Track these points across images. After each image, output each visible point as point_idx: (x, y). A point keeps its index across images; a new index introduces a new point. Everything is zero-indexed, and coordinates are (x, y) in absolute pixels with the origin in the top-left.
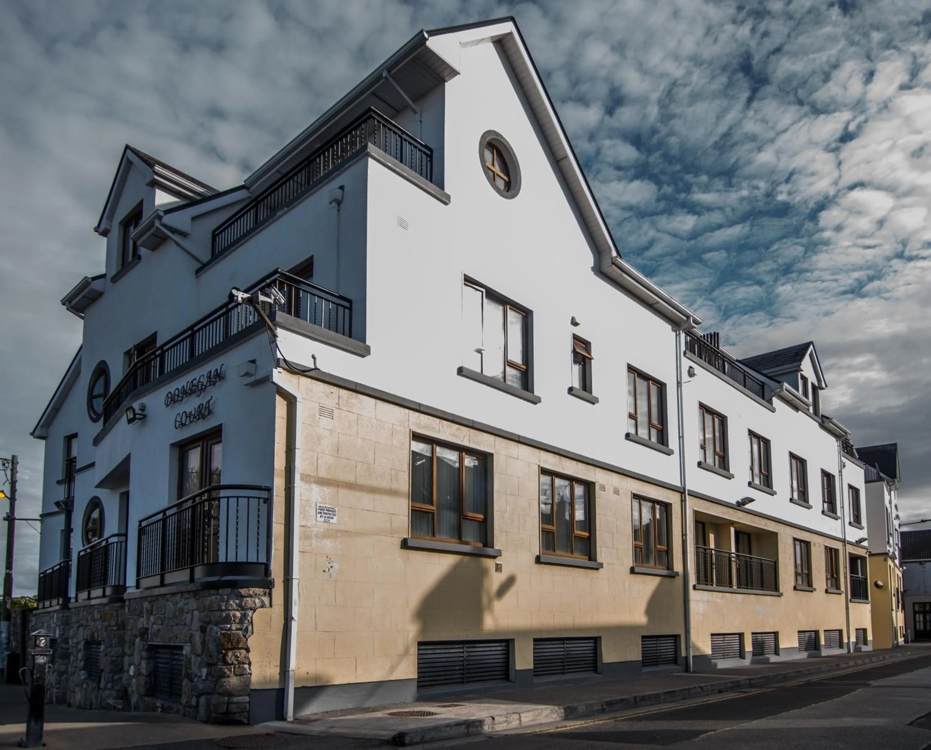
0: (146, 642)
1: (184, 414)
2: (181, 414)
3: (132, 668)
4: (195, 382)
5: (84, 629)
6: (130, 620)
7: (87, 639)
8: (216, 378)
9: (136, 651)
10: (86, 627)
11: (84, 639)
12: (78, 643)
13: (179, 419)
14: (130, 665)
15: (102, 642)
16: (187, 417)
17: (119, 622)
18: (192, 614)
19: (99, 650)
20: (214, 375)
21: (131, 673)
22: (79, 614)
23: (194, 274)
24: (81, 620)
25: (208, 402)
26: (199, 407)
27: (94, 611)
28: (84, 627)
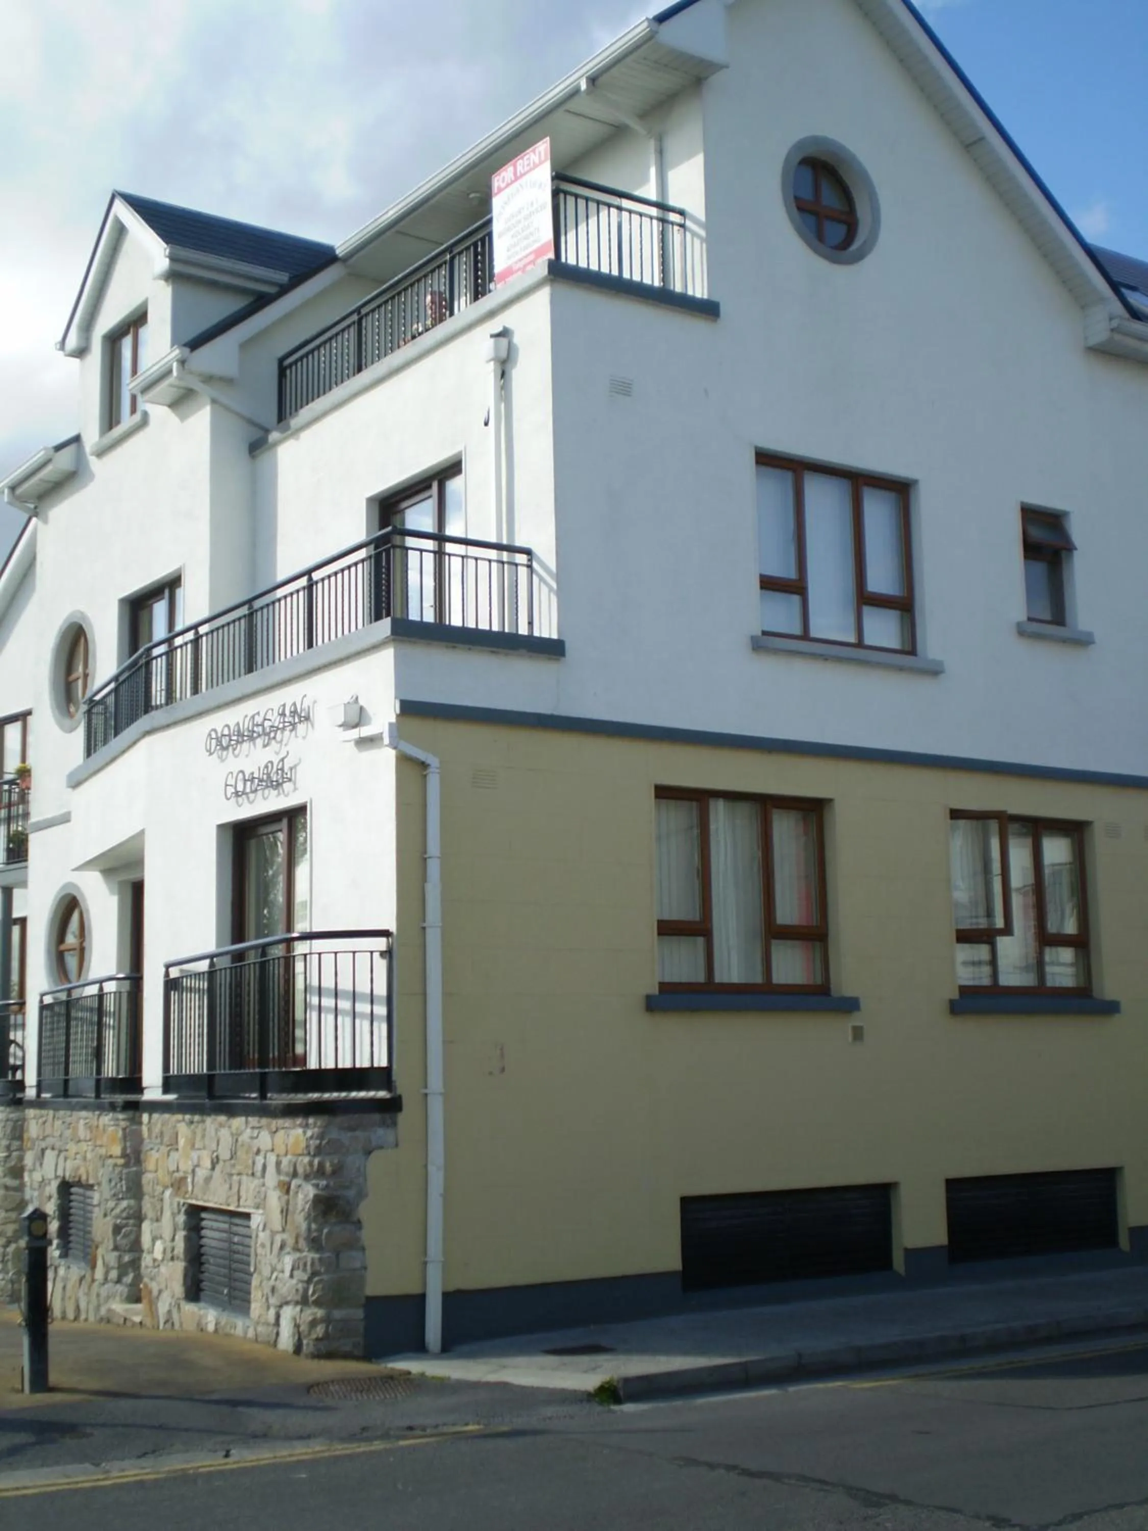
0: (184, 1198)
1: (241, 776)
2: (235, 775)
3: (159, 1246)
4: (259, 719)
5: (58, 1156)
6: (153, 1152)
7: (64, 1177)
8: (294, 717)
9: (167, 1214)
10: (60, 1151)
11: (56, 1177)
12: (43, 1183)
13: (231, 781)
14: (154, 1240)
15: (96, 1188)
16: (245, 781)
17: (128, 1151)
18: (265, 1158)
19: (89, 1201)
20: (291, 712)
21: (158, 1255)
22: (44, 1123)
23: (247, 452)
24: (48, 1136)
25: (282, 760)
26: (266, 767)
27: (78, 1122)
28: (56, 1152)
